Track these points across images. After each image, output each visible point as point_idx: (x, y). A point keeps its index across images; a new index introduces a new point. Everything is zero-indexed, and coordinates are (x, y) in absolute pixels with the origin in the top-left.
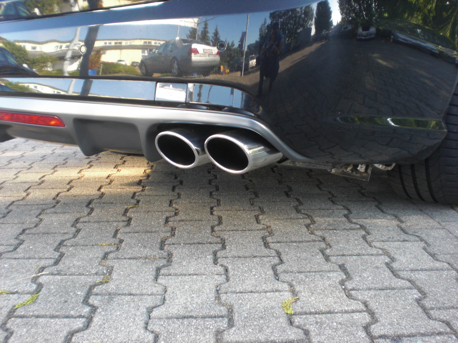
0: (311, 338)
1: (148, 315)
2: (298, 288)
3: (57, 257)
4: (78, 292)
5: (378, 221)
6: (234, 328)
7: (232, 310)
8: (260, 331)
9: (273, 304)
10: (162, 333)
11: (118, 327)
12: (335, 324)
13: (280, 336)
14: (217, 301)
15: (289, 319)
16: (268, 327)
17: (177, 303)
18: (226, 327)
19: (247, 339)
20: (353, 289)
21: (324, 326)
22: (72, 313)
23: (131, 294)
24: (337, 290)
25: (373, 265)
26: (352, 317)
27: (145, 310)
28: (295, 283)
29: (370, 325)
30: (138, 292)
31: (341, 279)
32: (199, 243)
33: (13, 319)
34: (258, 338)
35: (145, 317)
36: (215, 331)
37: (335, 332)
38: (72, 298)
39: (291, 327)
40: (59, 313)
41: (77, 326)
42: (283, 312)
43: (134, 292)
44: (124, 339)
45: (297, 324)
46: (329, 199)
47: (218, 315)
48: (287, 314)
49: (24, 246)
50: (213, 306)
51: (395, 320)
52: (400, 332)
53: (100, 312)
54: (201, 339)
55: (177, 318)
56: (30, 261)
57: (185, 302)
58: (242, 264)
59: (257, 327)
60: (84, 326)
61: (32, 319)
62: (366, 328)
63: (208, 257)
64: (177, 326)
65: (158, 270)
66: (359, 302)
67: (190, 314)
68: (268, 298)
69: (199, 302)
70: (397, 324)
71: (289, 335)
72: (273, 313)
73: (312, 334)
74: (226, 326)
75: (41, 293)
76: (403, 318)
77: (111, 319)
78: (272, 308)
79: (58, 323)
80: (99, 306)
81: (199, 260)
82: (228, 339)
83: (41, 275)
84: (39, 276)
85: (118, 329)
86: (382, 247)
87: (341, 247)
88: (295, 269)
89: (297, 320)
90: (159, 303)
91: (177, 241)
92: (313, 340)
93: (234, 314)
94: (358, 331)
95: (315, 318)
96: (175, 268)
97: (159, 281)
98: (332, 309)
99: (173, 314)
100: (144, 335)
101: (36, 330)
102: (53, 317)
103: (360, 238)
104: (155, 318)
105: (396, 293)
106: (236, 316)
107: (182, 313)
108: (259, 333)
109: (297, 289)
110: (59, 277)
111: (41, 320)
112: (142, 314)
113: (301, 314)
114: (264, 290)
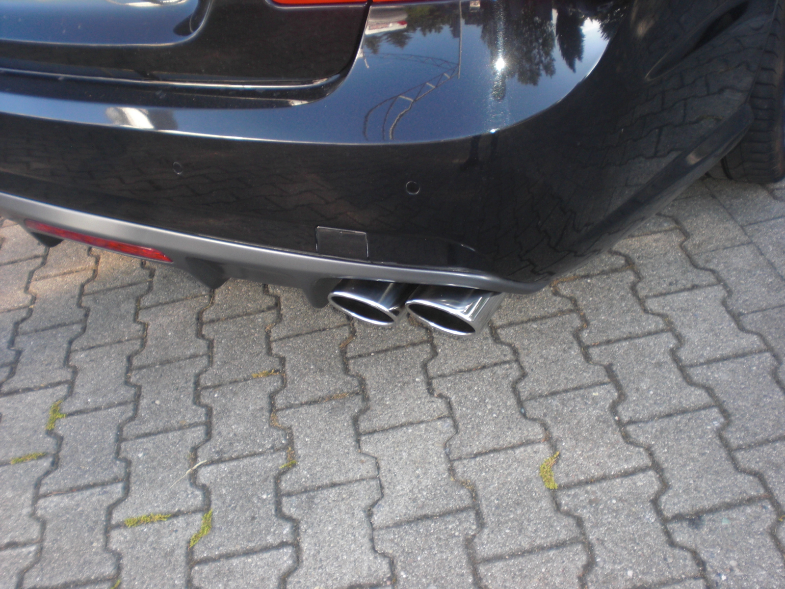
0: (587, 531)
1: (369, 524)
2: (556, 433)
3: (204, 419)
4: (262, 494)
5: (649, 239)
6: (486, 531)
7: (476, 495)
8: (520, 531)
9: (528, 472)
10: (398, 555)
11: (337, 555)
12: (614, 501)
13: (548, 536)
14: (452, 479)
15: (554, 499)
16: (529, 520)
17: (401, 493)
18: (476, 529)
19: (507, 549)
20: (631, 422)
21: (601, 507)
22: (270, 539)
23: (334, 485)
24: (608, 427)
25: (653, 359)
26: (635, 484)
27: (362, 514)
28: (549, 422)
29: (660, 496)
30: (342, 479)
31: (611, 401)
32: (397, 348)
33: (196, 568)
34: (520, 545)
35: (366, 529)
36: (463, 541)
37: (615, 517)
38: (259, 509)
39: (559, 515)
40: (253, 544)
41: (285, 565)
42: (544, 488)
43: (336, 479)
44: (353, 576)
45: (566, 508)
47: (460, 507)
48: (549, 489)
49: (145, 401)
50: (449, 490)
51: (692, 482)
52: (699, 506)
53: (306, 531)
54: (449, 558)
55: (409, 522)
56: (170, 435)
57: (411, 489)
58: (470, 388)
59: (516, 523)
60: (294, 562)
61: (222, 563)
62: (655, 502)
63: (417, 380)
64: (412, 539)
65: (355, 421)
66: (641, 450)
67: (423, 512)
68: (520, 462)
69: (429, 483)
70: (695, 490)
71: (558, 531)
72: (531, 491)
73: (588, 525)
74: (474, 527)
75: (213, 507)
76: (702, 476)
77: (324, 541)
78: (529, 481)
79: (259, 563)
80: (300, 518)
81: (407, 390)
82: (483, 554)
83: (198, 467)
84: (196, 471)
85: (339, 560)
86: (661, 311)
87: (603, 322)
88: (545, 388)
89: (565, 500)
90: (377, 497)
91: (363, 347)
92: (591, 537)
93: (481, 501)
94: (645, 512)
95: (587, 492)
96: (379, 418)
97: (366, 448)
98: (607, 472)
99: (400, 516)
100: (375, 563)
101: (236, 584)
102: (248, 553)
103: (628, 293)
104: (381, 529)
105: (689, 420)
106: (484, 506)
107: (413, 512)
108: (520, 535)
109: (554, 435)
110: (224, 467)
111: (235, 562)
112: (361, 522)
113: (568, 487)
114: (510, 443)
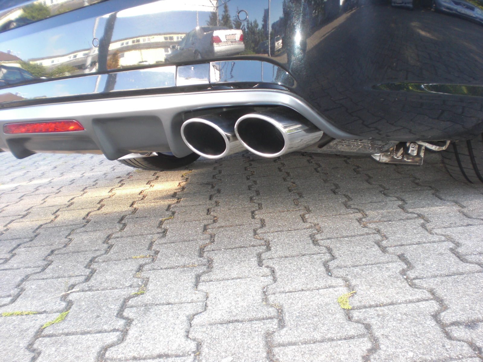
0: (373, 331)
1: (189, 323)
2: (353, 282)
3: (88, 274)
4: (111, 305)
5: (437, 208)
6: (285, 329)
7: (282, 310)
8: (315, 330)
9: (327, 300)
10: (206, 339)
11: (155, 337)
12: (399, 315)
13: (338, 332)
14: (264, 303)
15: (347, 315)
16: (323, 324)
17: (221, 308)
18: (277, 328)
19: (301, 339)
20: (416, 278)
21: (387, 318)
22: (105, 327)
23: (169, 304)
24: (398, 280)
25: (437, 252)
26: (418, 306)
27: (185, 318)
28: (350, 278)
29: (439, 313)
30: (177, 300)
31: (401, 269)
32: (241, 247)
33: (40, 339)
34: (313, 337)
35: (185, 325)
36: (264, 334)
37: (400, 323)
38: (105, 312)
39: (350, 322)
40: (91, 329)
41: (111, 340)
42: (340, 308)
43: (172, 301)
44: (163, 349)
45: (356, 318)
46: (381, 192)
47: (266, 316)
48: (344, 309)
49: (52, 266)
50: (260, 308)
51: (467, 305)
52: (474, 317)
53: (136, 324)
54: (249, 342)
55: (221, 324)
56: (59, 280)
57: (229, 307)
58: (290, 263)
59: (312, 325)
60: (119, 340)
61: (61, 337)
62: (435, 317)
63: (251, 260)
64: (221, 331)
65: (198, 277)
66: (424, 291)
67: (236, 318)
68: (321, 295)
69: (245, 305)
70: (470, 309)
71: (348, 330)
72: (328, 310)
73: (374, 327)
74: (276, 327)
75: (71, 310)
76: (476, 303)
77: (148, 330)
78: (327, 304)
79: (89, 339)
80: (134, 318)
81: (242, 264)
82: (279, 341)
83: (71, 292)
84: (69, 294)
85: (156, 340)
86: (444, 234)
87: (399, 237)
88: (349, 263)
89: (356, 315)
90: (200, 310)
91: (217, 247)
92: (376, 334)
93: (285, 314)
94: (426, 320)
95: (376, 310)
96: (216, 274)
97: (200, 287)
98: (395, 300)
99: (216, 320)
100: (185, 343)
101: (66, 348)
102: (84, 333)
103: (418, 227)
104: (197, 326)
105: (465, 277)
106: (287, 316)
107: (226, 317)
108: (314, 331)
109: (353, 283)
110: (90, 293)
111: (71, 337)
112: (182, 322)
113: (359, 308)
114: (316, 287)
